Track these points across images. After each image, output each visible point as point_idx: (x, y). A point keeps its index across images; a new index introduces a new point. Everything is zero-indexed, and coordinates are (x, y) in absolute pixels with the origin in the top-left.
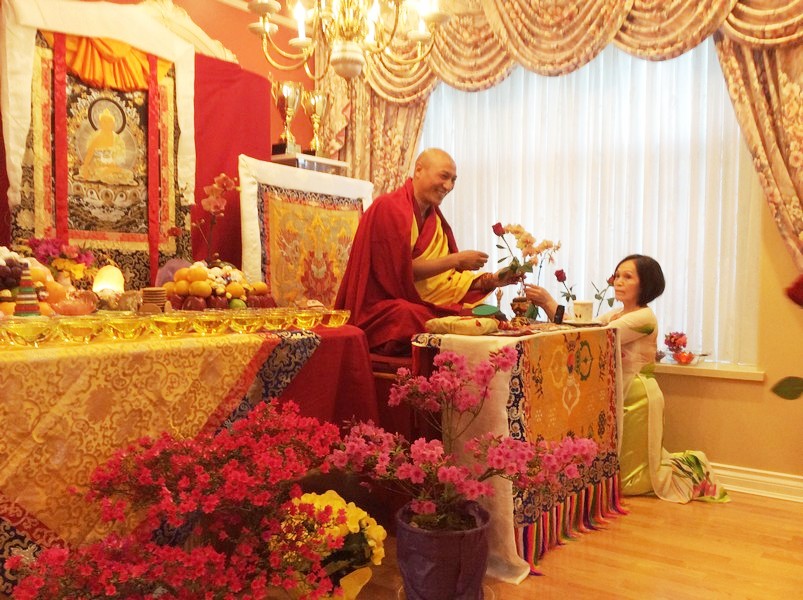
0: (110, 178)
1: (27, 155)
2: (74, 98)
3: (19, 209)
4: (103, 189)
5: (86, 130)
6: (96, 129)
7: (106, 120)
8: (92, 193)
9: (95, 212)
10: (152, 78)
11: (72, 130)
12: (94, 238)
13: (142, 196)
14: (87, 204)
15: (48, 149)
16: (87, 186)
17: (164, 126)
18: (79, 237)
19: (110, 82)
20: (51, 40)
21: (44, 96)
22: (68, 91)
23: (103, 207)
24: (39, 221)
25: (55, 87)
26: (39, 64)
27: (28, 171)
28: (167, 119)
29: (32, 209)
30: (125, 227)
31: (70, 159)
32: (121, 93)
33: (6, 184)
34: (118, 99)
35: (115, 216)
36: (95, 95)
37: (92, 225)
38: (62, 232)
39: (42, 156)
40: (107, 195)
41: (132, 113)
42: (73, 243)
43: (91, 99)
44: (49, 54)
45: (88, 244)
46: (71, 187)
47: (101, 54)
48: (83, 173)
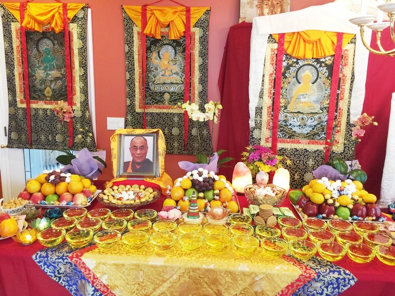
0: (306, 110)
1: (260, 102)
2: (288, 67)
3: (254, 128)
4: (301, 116)
5: (294, 84)
6: (299, 83)
7: (307, 77)
8: (294, 118)
9: (294, 129)
10: (338, 48)
11: (285, 86)
12: (293, 142)
13: (325, 119)
14: (290, 125)
15: (271, 97)
16: (291, 115)
17: (344, 76)
18: (284, 142)
19: (309, 55)
20: (277, 38)
21: (270, 69)
22: (284, 64)
23: (300, 126)
24: (263, 135)
25: (278, 63)
27: (259, 110)
28: (347, 72)
29: (260, 129)
30: (311, 137)
31: (282, 102)
32: (317, 60)
34: (315, 64)
35: (307, 130)
36: (301, 63)
37: (292, 136)
38: (275, 140)
39: (267, 101)
40: (303, 119)
41: (324, 70)
42: (280, 146)
43: (298, 66)
44: (276, 46)
45: (288, 146)
46: (281, 117)
47: (304, 41)
48: (290, 108)
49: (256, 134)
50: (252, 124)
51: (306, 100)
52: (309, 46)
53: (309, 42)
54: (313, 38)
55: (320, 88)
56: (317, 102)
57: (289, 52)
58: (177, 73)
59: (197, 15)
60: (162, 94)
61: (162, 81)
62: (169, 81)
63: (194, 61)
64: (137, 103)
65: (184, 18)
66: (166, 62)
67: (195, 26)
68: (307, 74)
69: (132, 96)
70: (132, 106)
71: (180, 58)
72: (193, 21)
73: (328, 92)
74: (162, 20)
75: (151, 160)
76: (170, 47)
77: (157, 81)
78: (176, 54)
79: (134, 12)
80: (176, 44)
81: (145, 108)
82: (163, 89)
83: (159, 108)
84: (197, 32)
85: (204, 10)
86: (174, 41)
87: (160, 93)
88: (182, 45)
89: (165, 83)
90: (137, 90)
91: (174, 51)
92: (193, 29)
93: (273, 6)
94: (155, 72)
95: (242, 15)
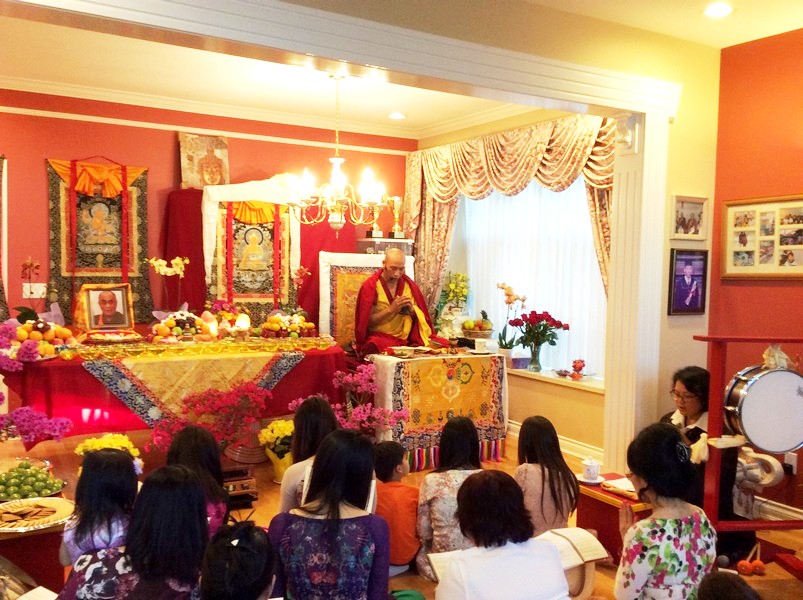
0: (255, 267)
1: (214, 260)
2: (237, 231)
3: (210, 285)
4: (251, 273)
5: (244, 245)
6: (248, 244)
7: (254, 239)
8: (245, 275)
9: (246, 285)
10: (277, 216)
11: (236, 246)
12: (247, 297)
13: (271, 275)
14: (243, 281)
15: (224, 256)
17: (283, 238)
18: (239, 297)
19: (254, 221)
20: (226, 205)
21: (222, 231)
22: (234, 227)
23: (251, 282)
24: (219, 291)
25: (228, 226)
26: (221, 217)
27: (214, 268)
28: (285, 235)
29: (216, 285)
30: (262, 291)
31: (235, 259)
32: (261, 225)
33: (205, 274)
34: (259, 228)
35: (257, 286)
36: (248, 227)
37: (245, 291)
38: (230, 295)
39: (221, 260)
40: (253, 275)
41: (267, 234)
42: (235, 300)
43: (245, 230)
44: (225, 211)
45: (243, 300)
46: (235, 273)
47: (250, 209)
48: (241, 266)
49: (212, 290)
50: (208, 280)
51: (255, 259)
52: (253, 213)
53: (254, 210)
54: (257, 207)
55: (265, 248)
56: (264, 260)
57: (237, 217)
58: (112, 233)
59: (134, 174)
60: (94, 255)
61: (94, 242)
62: (102, 242)
63: (132, 220)
64: (63, 265)
65: (120, 176)
66: (98, 221)
67: (132, 185)
68: (254, 236)
69: (56, 258)
70: (58, 269)
71: (115, 217)
72: (130, 181)
73: (271, 252)
74: (96, 176)
75: (122, 312)
76: (103, 205)
77: (88, 241)
78: (110, 211)
79: (61, 166)
80: (110, 202)
81: (73, 271)
82: (95, 250)
83: (91, 271)
84: (134, 192)
85: (142, 170)
86: (108, 199)
87: (92, 254)
88: (118, 204)
89: (97, 244)
90: (64, 251)
91: (107, 209)
92: (130, 189)
93: (212, 172)
94: (86, 231)
95: (184, 179)
